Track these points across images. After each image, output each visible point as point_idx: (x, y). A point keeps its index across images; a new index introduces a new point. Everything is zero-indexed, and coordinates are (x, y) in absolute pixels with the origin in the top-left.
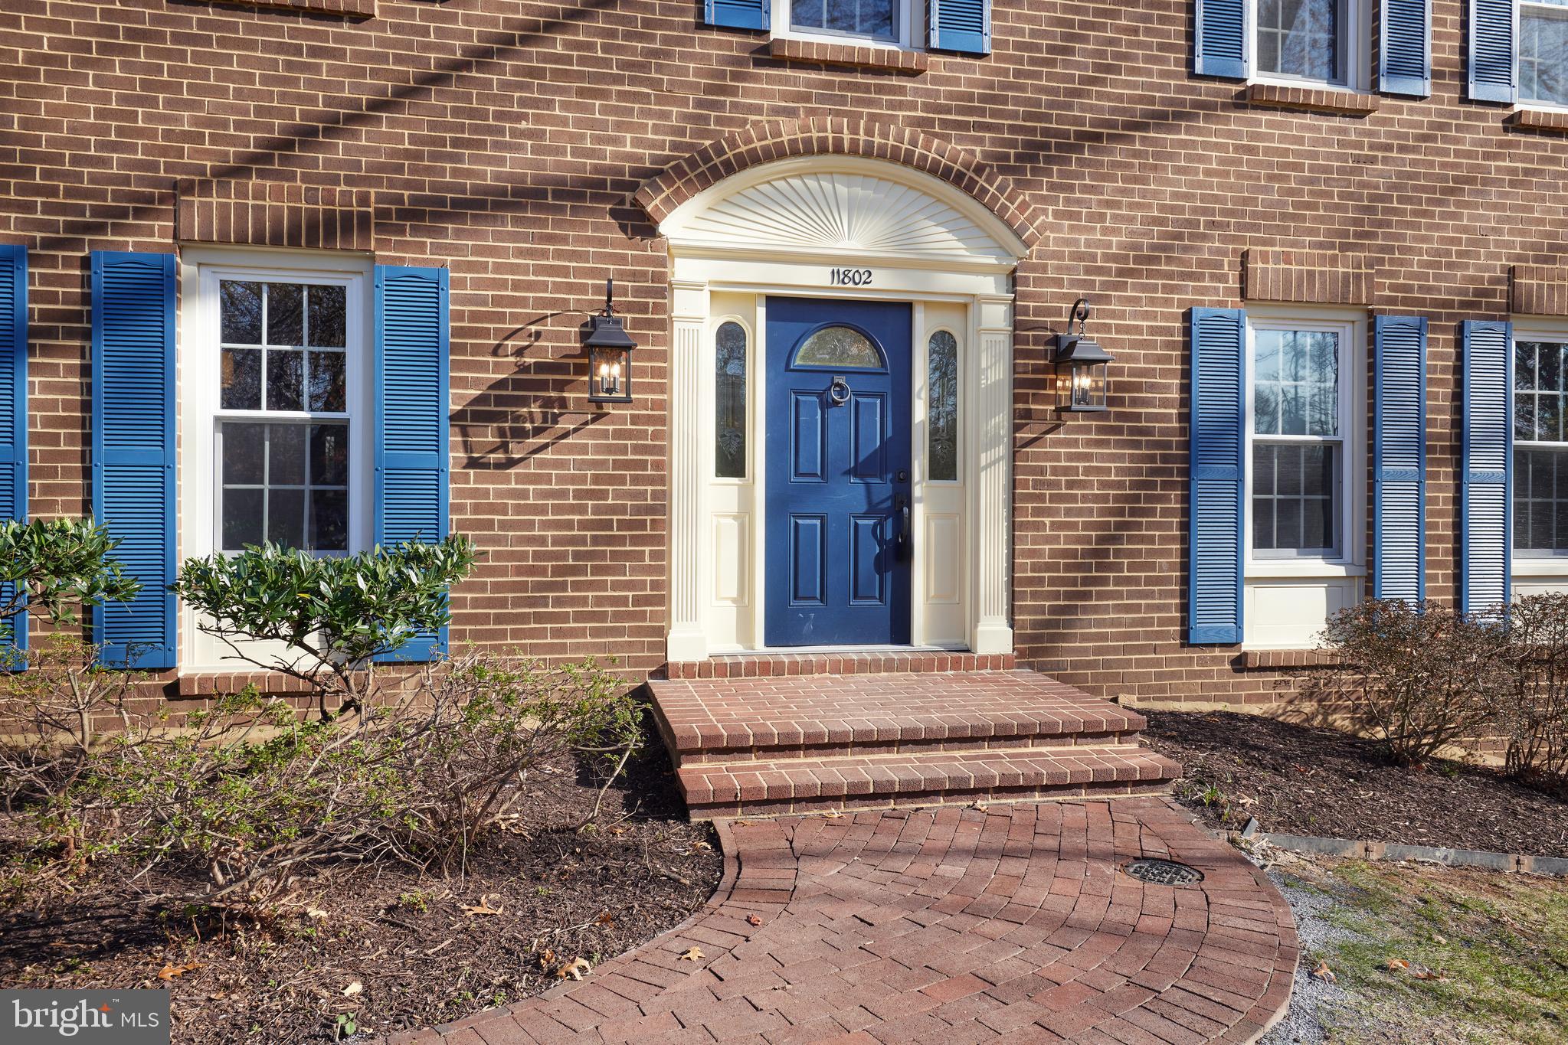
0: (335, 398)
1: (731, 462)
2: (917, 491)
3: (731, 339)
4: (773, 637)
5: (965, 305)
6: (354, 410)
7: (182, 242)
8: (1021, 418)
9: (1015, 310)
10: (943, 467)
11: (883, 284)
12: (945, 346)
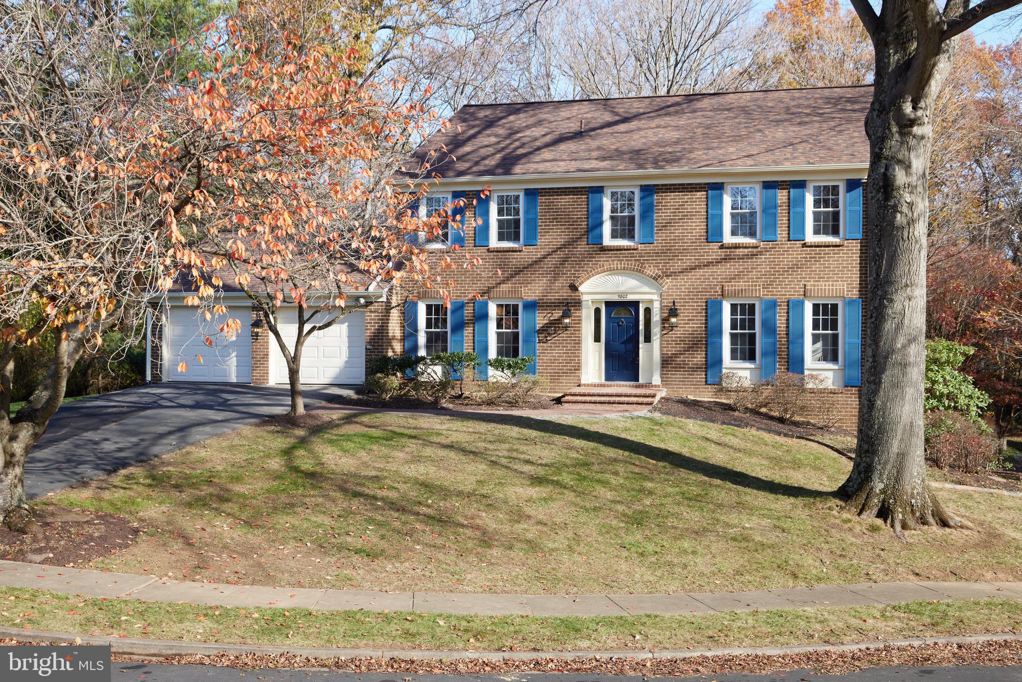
0: (516, 327)
1: (597, 339)
2: (641, 346)
3: (597, 311)
4: (607, 379)
5: (651, 301)
6: (520, 330)
7: (489, 298)
8: (664, 328)
9: (661, 302)
10: (648, 339)
11: (631, 298)
12: (648, 311)
